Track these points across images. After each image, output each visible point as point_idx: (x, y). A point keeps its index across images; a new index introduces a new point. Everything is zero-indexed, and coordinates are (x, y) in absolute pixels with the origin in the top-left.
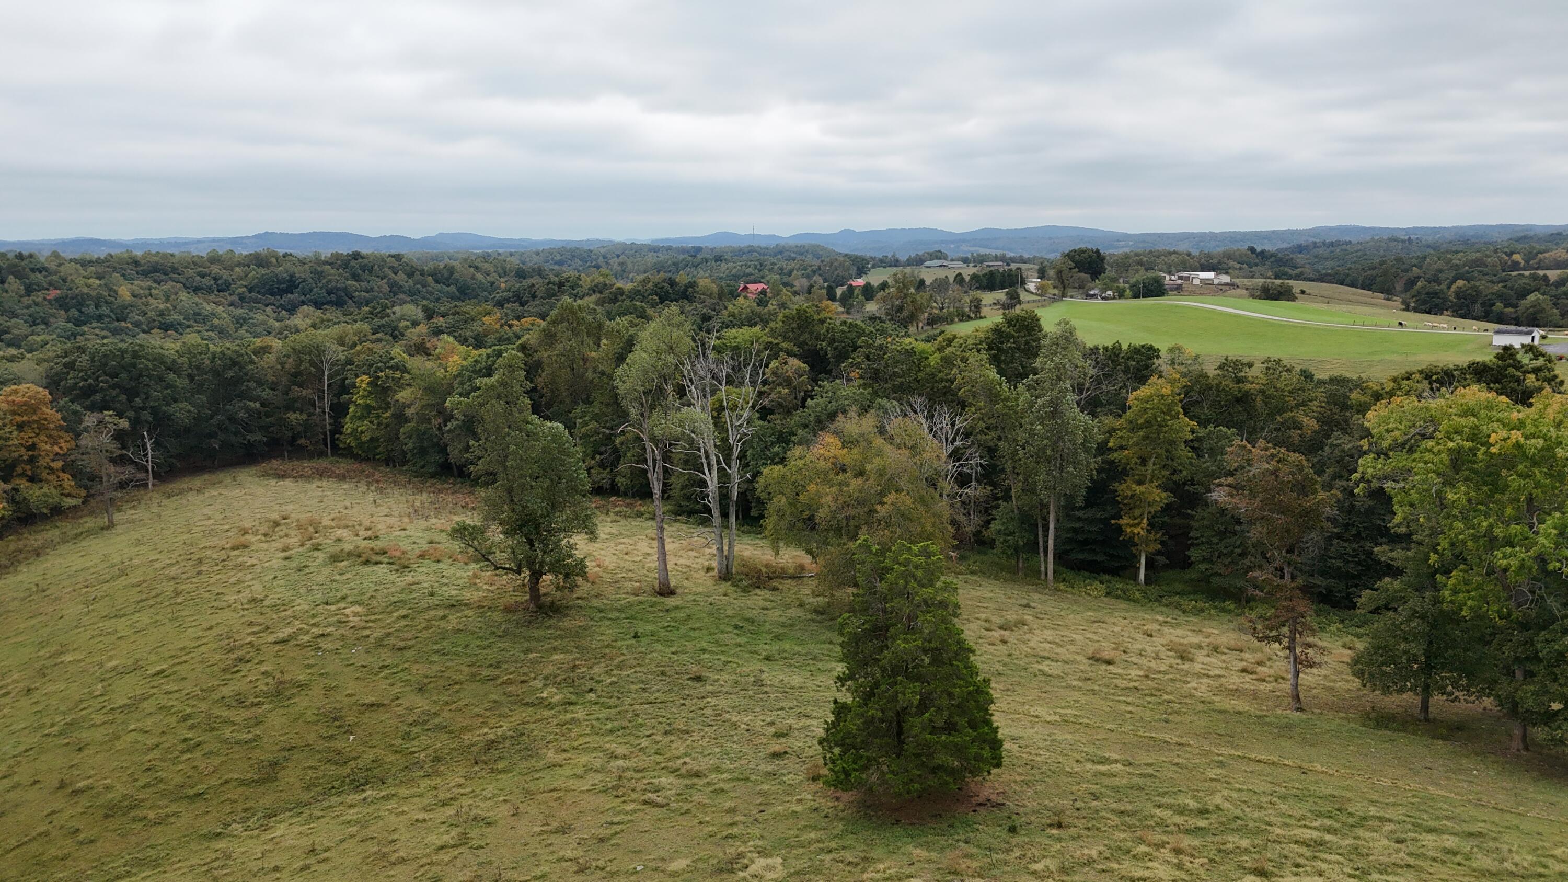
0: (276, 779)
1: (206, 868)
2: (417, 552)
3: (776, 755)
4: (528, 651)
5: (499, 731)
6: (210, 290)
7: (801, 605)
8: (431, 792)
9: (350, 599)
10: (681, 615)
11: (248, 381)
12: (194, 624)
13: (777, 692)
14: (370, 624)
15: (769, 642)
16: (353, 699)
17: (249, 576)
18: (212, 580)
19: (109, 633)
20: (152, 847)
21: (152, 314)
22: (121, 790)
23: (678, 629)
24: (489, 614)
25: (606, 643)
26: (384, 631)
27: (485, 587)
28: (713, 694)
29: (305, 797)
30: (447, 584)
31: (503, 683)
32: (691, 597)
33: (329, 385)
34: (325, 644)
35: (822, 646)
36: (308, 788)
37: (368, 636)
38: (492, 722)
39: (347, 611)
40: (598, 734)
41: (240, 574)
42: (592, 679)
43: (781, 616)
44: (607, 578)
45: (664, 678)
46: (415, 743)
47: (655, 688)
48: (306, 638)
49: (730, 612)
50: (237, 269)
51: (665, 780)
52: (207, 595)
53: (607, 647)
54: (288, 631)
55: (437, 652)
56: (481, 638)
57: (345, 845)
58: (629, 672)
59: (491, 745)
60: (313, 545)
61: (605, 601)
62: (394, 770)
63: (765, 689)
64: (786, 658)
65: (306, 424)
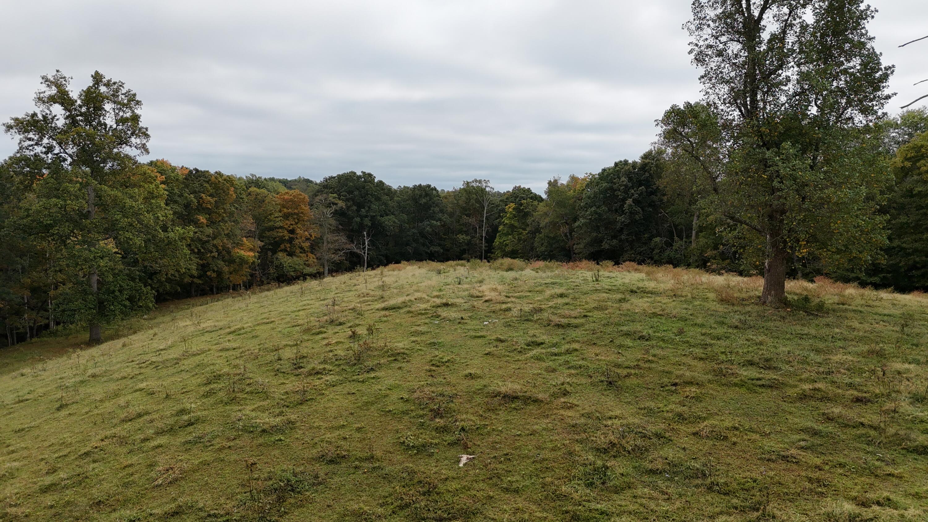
11: (435, 207)
14: (513, 300)
24: (698, 303)
33: (487, 217)
34: (448, 313)
65: (469, 243)
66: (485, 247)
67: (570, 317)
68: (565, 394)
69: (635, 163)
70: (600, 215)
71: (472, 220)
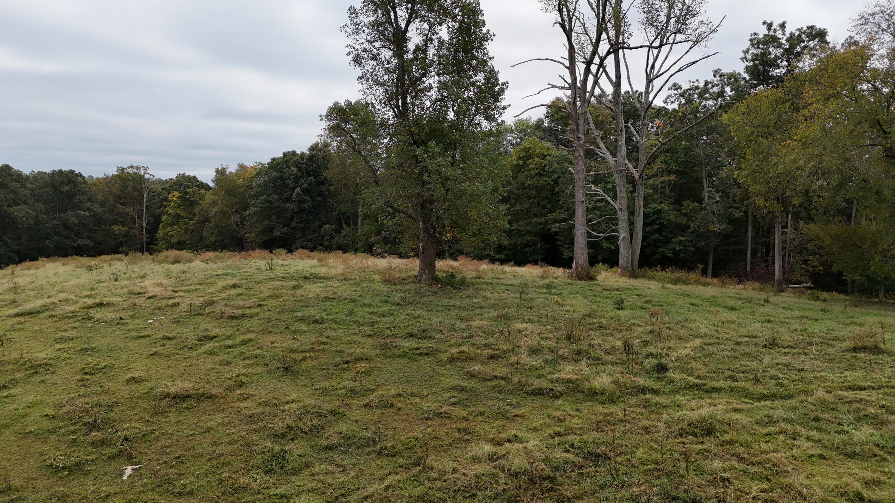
11: (81, 195)
14: (180, 294)
24: (365, 285)
33: (147, 206)
48: (70, 308)
65: (127, 235)
66: (147, 238)
67: (244, 307)
68: (240, 386)
69: (303, 154)
70: (271, 203)
71: (130, 210)
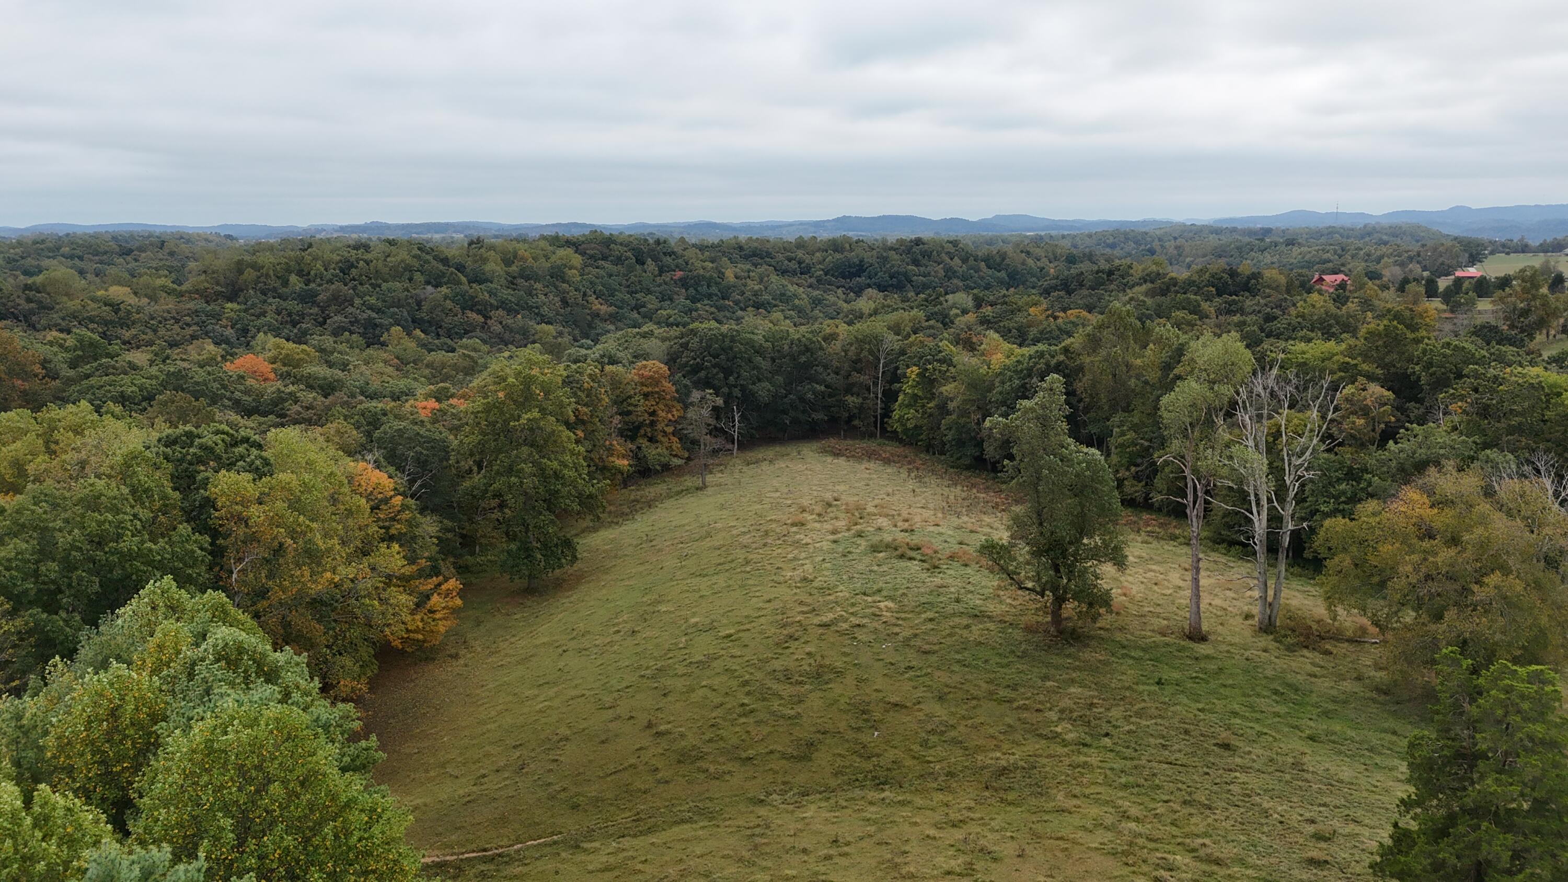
0: (810, 760)
1: (749, 832)
2: (948, 552)
3: (1312, 862)
4: (1045, 678)
5: (1012, 759)
6: (794, 273)
7: (1359, 678)
8: (942, 808)
9: (884, 593)
10: (1212, 666)
11: (817, 366)
12: (757, 594)
13: (1321, 782)
14: (900, 622)
15: (1313, 717)
16: (880, 695)
17: (803, 555)
18: (775, 554)
19: (694, 591)
20: (711, 799)
21: (748, 294)
22: (692, 740)
23: (1207, 682)
24: (1010, 630)
25: (1127, 684)
26: (912, 631)
27: (1009, 601)
28: (1244, 769)
29: (833, 783)
30: (972, 592)
31: (1018, 708)
32: (1224, 648)
33: (883, 372)
34: (861, 635)
35: (1383, 735)
36: (836, 775)
37: (897, 634)
38: (1005, 746)
39: (882, 605)
40: (1110, 786)
41: (796, 552)
42: (1109, 722)
43: (1332, 687)
44: (1133, 610)
45: (1187, 737)
46: (931, 752)
47: (1176, 747)
48: (845, 626)
49: (1269, 673)
50: (818, 254)
51: (1179, 859)
52: (769, 567)
53: (1128, 688)
54: (831, 616)
55: (958, 661)
56: (1000, 655)
57: (863, 844)
58: (1148, 723)
59: (1003, 771)
60: (857, 531)
61: (1129, 636)
62: (910, 776)
63: (1306, 775)
64: (1334, 742)
65: (861, 408)
66: (881, 409)
71: (864, 378)
